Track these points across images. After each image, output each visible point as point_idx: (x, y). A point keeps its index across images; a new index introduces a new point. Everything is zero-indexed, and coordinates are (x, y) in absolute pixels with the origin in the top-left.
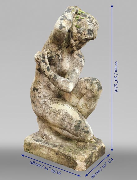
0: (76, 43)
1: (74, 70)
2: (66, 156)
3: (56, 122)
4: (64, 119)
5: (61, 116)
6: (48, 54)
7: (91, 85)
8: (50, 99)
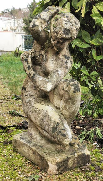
0: (55, 43)
1: (57, 71)
2: (41, 156)
3: (37, 121)
4: (43, 119)
5: (41, 116)
6: (32, 54)
7: (68, 86)
8: (35, 98)
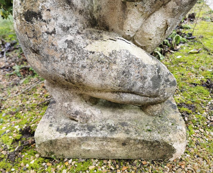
3: (108, 82)
4: (126, 70)
5: (119, 65)
8: (79, 33)
